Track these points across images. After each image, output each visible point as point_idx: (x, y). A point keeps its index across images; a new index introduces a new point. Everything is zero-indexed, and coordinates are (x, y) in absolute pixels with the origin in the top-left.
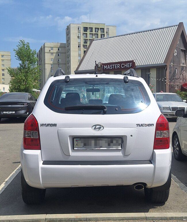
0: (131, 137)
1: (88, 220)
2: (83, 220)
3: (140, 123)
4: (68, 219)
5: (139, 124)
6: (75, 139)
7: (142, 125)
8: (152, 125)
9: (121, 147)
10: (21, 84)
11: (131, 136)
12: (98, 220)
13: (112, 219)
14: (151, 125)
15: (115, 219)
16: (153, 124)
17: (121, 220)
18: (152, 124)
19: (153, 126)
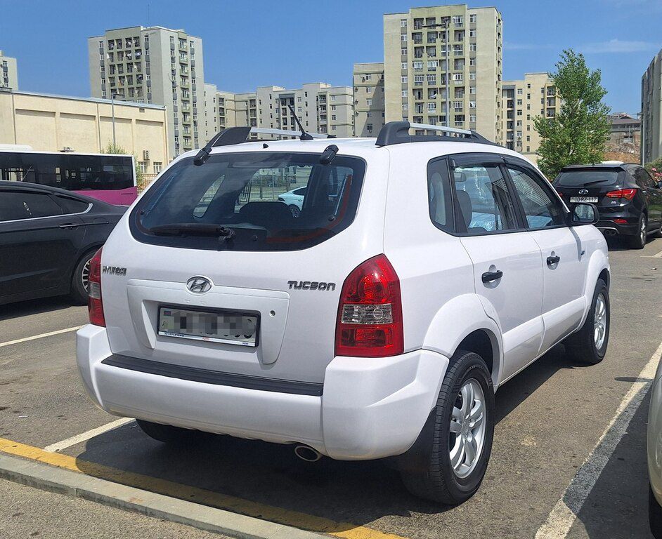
0: (271, 315)
1: (149, 512)
2: (141, 511)
3: (299, 279)
4: (114, 500)
5: (296, 282)
6: (162, 309)
7: (303, 285)
8: (331, 287)
9: (254, 340)
10: (561, 155)
11: (273, 313)
12: (168, 519)
13: (195, 525)
14: (328, 288)
15: (201, 526)
16: (333, 285)
17: (213, 531)
18: (330, 284)
19: (333, 289)
